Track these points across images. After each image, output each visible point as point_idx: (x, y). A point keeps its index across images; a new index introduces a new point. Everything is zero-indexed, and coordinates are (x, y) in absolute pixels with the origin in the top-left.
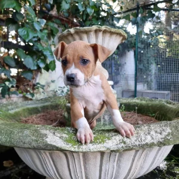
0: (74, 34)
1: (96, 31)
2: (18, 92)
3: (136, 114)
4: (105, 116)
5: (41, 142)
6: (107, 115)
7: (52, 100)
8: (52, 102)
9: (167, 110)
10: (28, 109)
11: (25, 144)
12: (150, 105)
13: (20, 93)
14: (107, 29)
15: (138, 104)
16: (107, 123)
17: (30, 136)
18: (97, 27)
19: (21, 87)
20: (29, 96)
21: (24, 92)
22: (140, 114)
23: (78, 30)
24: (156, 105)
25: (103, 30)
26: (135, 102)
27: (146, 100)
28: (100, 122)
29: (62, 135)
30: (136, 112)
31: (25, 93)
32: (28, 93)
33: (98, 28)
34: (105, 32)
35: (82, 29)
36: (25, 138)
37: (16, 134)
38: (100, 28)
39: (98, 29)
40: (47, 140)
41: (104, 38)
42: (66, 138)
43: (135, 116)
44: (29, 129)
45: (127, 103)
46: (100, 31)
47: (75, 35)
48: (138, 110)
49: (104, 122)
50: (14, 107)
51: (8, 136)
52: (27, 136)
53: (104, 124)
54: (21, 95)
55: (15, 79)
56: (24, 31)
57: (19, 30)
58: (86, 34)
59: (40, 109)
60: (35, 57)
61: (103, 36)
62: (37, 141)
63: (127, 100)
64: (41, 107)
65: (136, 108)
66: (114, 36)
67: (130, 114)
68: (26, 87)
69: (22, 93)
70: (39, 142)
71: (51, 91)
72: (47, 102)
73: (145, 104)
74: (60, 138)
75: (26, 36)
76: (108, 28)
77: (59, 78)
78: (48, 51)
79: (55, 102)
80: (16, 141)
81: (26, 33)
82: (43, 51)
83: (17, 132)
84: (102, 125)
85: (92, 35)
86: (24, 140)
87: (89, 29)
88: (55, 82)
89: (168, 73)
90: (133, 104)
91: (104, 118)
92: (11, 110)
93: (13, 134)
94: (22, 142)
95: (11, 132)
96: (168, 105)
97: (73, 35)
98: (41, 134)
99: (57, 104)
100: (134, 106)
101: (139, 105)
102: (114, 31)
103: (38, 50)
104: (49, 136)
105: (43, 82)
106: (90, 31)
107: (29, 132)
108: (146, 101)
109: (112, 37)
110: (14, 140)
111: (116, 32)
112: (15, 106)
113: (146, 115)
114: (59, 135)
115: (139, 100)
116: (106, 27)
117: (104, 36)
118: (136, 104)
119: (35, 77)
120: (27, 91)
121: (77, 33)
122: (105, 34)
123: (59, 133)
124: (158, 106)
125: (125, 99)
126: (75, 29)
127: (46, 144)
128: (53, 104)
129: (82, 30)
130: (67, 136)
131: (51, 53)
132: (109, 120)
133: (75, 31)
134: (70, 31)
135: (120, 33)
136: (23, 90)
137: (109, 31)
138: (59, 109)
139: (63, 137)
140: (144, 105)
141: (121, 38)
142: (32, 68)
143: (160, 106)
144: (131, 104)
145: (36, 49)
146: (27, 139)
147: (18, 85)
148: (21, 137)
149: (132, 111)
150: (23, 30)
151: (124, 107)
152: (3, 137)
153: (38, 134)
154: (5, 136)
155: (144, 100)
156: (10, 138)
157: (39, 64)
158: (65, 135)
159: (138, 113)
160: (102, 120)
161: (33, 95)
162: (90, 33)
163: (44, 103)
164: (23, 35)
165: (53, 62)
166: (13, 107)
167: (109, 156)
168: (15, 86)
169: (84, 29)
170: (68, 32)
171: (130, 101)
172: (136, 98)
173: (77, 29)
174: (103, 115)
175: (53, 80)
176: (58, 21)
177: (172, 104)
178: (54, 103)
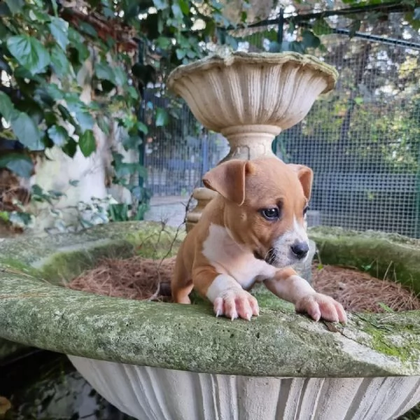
0: (229, 67)
1: (286, 66)
3: (320, 265)
5: (335, 357)
7: (111, 233)
8: (112, 238)
9: (403, 256)
11: (283, 367)
12: (351, 244)
14: (313, 63)
15: (321, 243)
18: (293, 55)
20: (17, 221)
22: (328, 266)
24: (368, 245)
27: (337, 233)
29: (360, 335)
31: (5, 213)
32: (14, 213)
33: (293, 58)
37: (253, 340)
38: (300, 60)
39: (293, 61)
40: (345, 350)
41: (297, 83)
42: (372, 343)
46: (297, 65)
47: (231, 69)
52: (290, 343)
56: (23, 44)
57: (11, 41)
59: (90, 257)
60: (37, 117)
61: (296, 79)
62: (323, 356)
64: (91, 252)
65: (317, 251)
71: (69, 207)
72: (100, 237)
73: (336, 242)
74: (359, 342)
75: (31, 59)
76: (314, 61)
77: (85, 174)
79: (120, 236)
80: (255, 358)
81: (29, 50)
83: (252, 333)
85: (276, 73)
86: (283, 356)
88: (79, 184)
93: (243, 338)
94: (275, 360)
95: (233, 335)
96: (397, 244)
97: (226, 71)
99: (125, 242)
101: (322, 245)
106: (275, 64)
108: (338, 235)
113: (346, 268)
114: (353, 335)
115: (320, 233)
116: (310, 58)
117: (299, 79)
121: (238, 64)
122: (302, 74)
124: (372, 247)
126: (235, 54)
127: (348, 364)
128: (117, 242)
129: (256, 59)
130: (370, 337)
131: (85, 111)
133: (234, 59)
134: (221, 60)
137: (316, 68)
138: (132, 255)
139: (364, 338)
140: (336, 245)
142: (32, 148)
143: (379, 246)
145: (41, 94)
155: (333, 234)
156: (233, 351)
157: (51, 137)
158: (365, 334)
159: (324, 263)
162: (271, 69)
169: (264, 57)
173: (242, 55)
175: (73, 180)
177: (408, 242)
178: (119, 239)
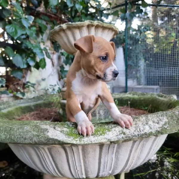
0: (66, 29)
1: (89, 26)
2: (8, 92)
3: (129, 108)
4: (100, 111)
5: (43, 136)
6: (102, 110)
7: (44, 98)
8: (44, 100)
9: (159, 103)
10: (21, 108)
11: (26, 140)
12: (142, 99)
13: (10, 93)
14: (99, 24)
15: (131, 99)
16: (102, 118)
17: (31, 132)
18: (90, 22)
19: (11, 86)
20: (20, 96)
21: (14, 91)
22: (132, 109)
23: (71, 25)
24: (149, 98)
25: (95, 25)
26: (128, 97)
27: (138, 94)
28: (95, 117)
29: (63, 129)
30: (129, 106)
31: (15, 93)
32: (19, 93)
33: (90, 23)
34: (97, 27)
35: (74, 24)
36: (26, 133)
37: (16, 131)
38: (93, 23)
39: (90, 24)
40: (48, 134)
41: (96, 33)
42: (67, 132)
43: (128, 111)
44: (29, 125)
45: (120, 98)
46: (92, 26)
48: (131, 104)
49: (99, 117)
50: (7, 107)
51: (8, 133)
52: (28, 132)
53: (99, 119)
54: (12, 95)
55: (4, 78)
56: (12, 28)
57: (7, 27)
58: (79, 30)
59: (33, 108)
60: (24, 55)
61: (95, 31)
62: (38, 136)
63: (120, 95)
64: (34, 106)
65: (129, 102)
66: (106, 31)
67: (123, 108)
68: (16, 86)
69: (12, 92)
70: (40, 137)
71: (42, 89)
72: (39, 100)
73: (137, 98)
74: (61, 132)
75: (15, 33)
77: (49, 76)
78: (38, 49)
79: (48, 99)
80: (17, 137)
81: (14, 30)
82: (32, 48)
83: (17, 128)
84: (98, 120)
85: (85, 30)
86: (25, 136)
87: (81, 25)
88: (46, 80)
89: (157, 68)
90: (126, 99)
91: (99, 113)
92: (3, 109)
93: (13, 130)
94: (23, 138)
95: (11, 129)
96: (160, 98)
97: (66, 31)
98: (41, 129)
99: (50, 101)
100: (127, 101)
102: (107, 26)
103: (27, 48)
104: (50, 131)
105: (33, 81)
106: (83, 26)
107: (29, 127)
108: (138, 95)
109: (104, 32)
110: (14, 136)
111: (108, 27)
112: (7, 105)
113: (139, 109)
114: (59, 129)
115: (132, 95)
116: (98, 22)
117: (97, 31)
118: (129, 99)
119: (25, 75)
120: (17, 91)
121: (69, 28)
122: (97, 29)
123: (60, 128)
124: (150, 100)
125: (117, 94)
126: (67, 24)
127: (48, 138)
128: (46, 102)
130: (68, 130)
131: (41, 51)
132: (104, 114)
133: (67, 26)
134: (62, 27)
135: (112, 28)
136: (12, 90)
137: (101, 26)
138: (52, 107)
139: (64, 131)
140: (136, 99)
141: (113, 33)
142: (22, 67)
143: (152, 99)
144: (124, 99)
145: (24, 46)
146: (28, 134)
147: (7, 84)
148: (21, 133)
149: (125, 105)
150: (10, 27)
151: (117, 101)
152: (3, 134)
153: (39, 129)
154: (4, 133)
155: (136, 95)
156: (10, 135)
157: (28, 62)
158: (66, 129)
159: (131, 107)
160: (97, 115)
161: (23, 94)
162: (82, 28)
163: (37, 101)
164: (11, 32)
165: (43, 60)
166: (5, 106)
167: (108, 148)
168: (4, 85)
169: (77, 24)
170: (60, 28)
171: (122, 96)
172: (128, 93)
173: (69, 24)
174: (98, 110)
175: (43, 79)
176: (46, 18)
177: (163, 97)
178: (47, 100)
